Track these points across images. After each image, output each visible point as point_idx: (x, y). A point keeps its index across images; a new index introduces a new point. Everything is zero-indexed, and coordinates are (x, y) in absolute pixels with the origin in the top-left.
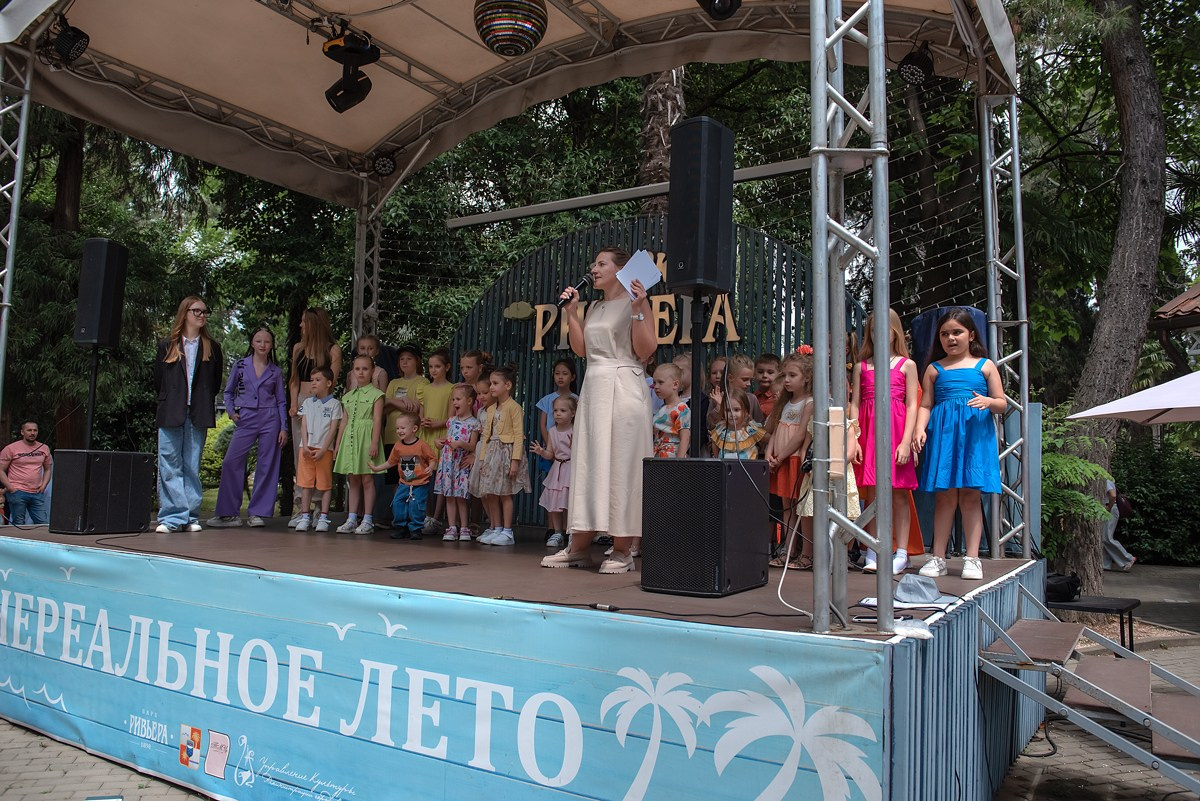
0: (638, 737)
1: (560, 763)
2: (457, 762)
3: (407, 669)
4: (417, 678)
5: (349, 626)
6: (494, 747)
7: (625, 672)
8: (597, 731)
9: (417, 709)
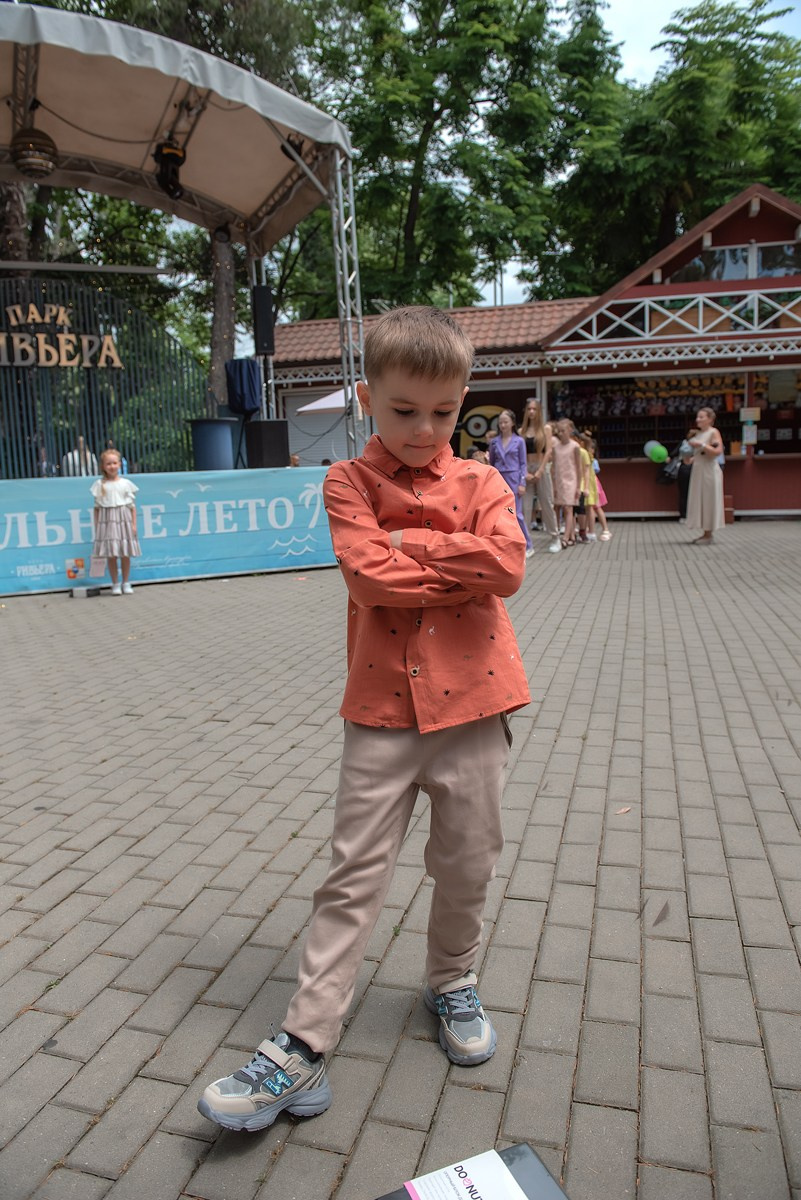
0: (313, 505)
1: (285, 520)
2: (243, 531)
3: (215, 503)
4: (219, 506)
5: (181, 490)
6: (258, 521)
7: (307, 485)
8: (298, 506)
9: (220, 517)
